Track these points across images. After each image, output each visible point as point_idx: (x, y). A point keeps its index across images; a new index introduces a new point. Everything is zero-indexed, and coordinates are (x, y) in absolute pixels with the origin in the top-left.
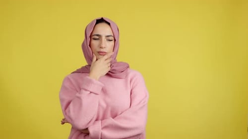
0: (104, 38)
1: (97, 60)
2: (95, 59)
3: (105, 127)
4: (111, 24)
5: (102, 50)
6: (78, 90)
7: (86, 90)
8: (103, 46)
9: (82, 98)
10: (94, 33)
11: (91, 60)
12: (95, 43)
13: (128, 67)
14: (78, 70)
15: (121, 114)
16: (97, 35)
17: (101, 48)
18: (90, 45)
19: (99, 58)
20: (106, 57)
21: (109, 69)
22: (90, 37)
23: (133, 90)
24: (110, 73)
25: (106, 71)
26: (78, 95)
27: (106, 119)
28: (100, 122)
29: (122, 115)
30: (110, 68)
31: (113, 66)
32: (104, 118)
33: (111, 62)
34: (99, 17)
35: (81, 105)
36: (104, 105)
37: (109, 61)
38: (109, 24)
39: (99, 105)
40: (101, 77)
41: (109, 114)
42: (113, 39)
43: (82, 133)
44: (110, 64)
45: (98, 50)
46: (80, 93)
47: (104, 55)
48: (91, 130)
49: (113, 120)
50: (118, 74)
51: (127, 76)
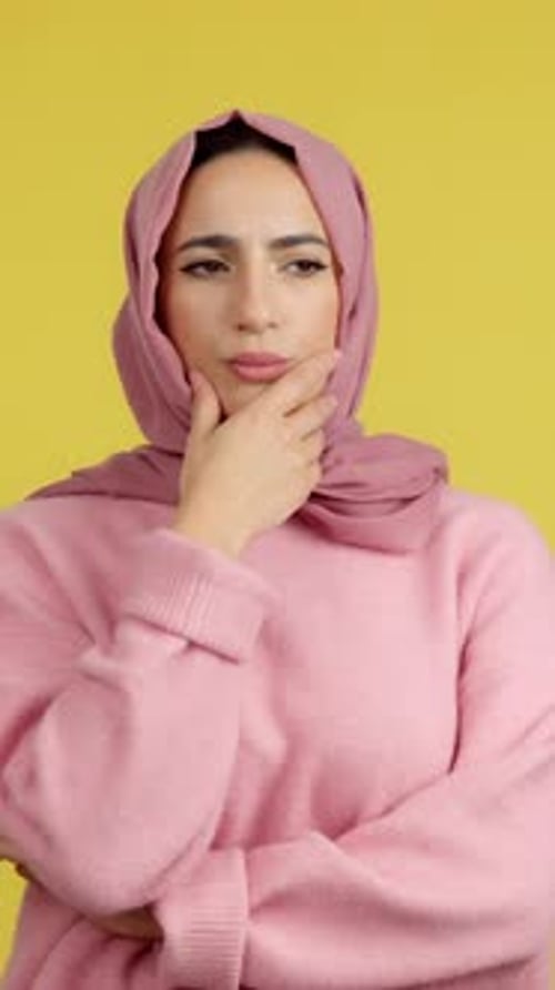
0: (259, 262)
1: (223, 417)
2: (207, 411)
3: (274, 904)
4: (299, 153)
5: (252, 344)
6: (94, 623)
7: (157, 627)
8: (259, 312)
9: (130, 686)
10: (188, 231)
11: (184, 422)
12: (197, 298)
13: (440, 473)
14: (78, 474)
15: (389, 810)
16: (212, 242)
17: (242, 328)
18: (162, 318)
19: (241, 406)
20: (287, 392)
21: (312, 479)
22: (162, 259)
23: (480, 647)
24: (318, 510)
25: (294, 497)
26: (93, 658)
27: (278, 839)
28: (238, 858)
29: (399, 820)
30: (316, 471)
31: (339, 462)
32: (265, 831)
33: (327, 428)
34: (213, 115)
35: (120, 732)
36: (271, 743)
37: (310, 419)
38: (286, 153)
39: (245, 745)
40: (255, 536)
41: (299, 806)
42: (326, 259)
43: (112, 937)
44: (316, 446)
45: (231, 345)
46: (107, 652)
47: (271, 381)
48: (176, 922)
49: (331, 846)
50: (373, 522)
51: (435, 537)
